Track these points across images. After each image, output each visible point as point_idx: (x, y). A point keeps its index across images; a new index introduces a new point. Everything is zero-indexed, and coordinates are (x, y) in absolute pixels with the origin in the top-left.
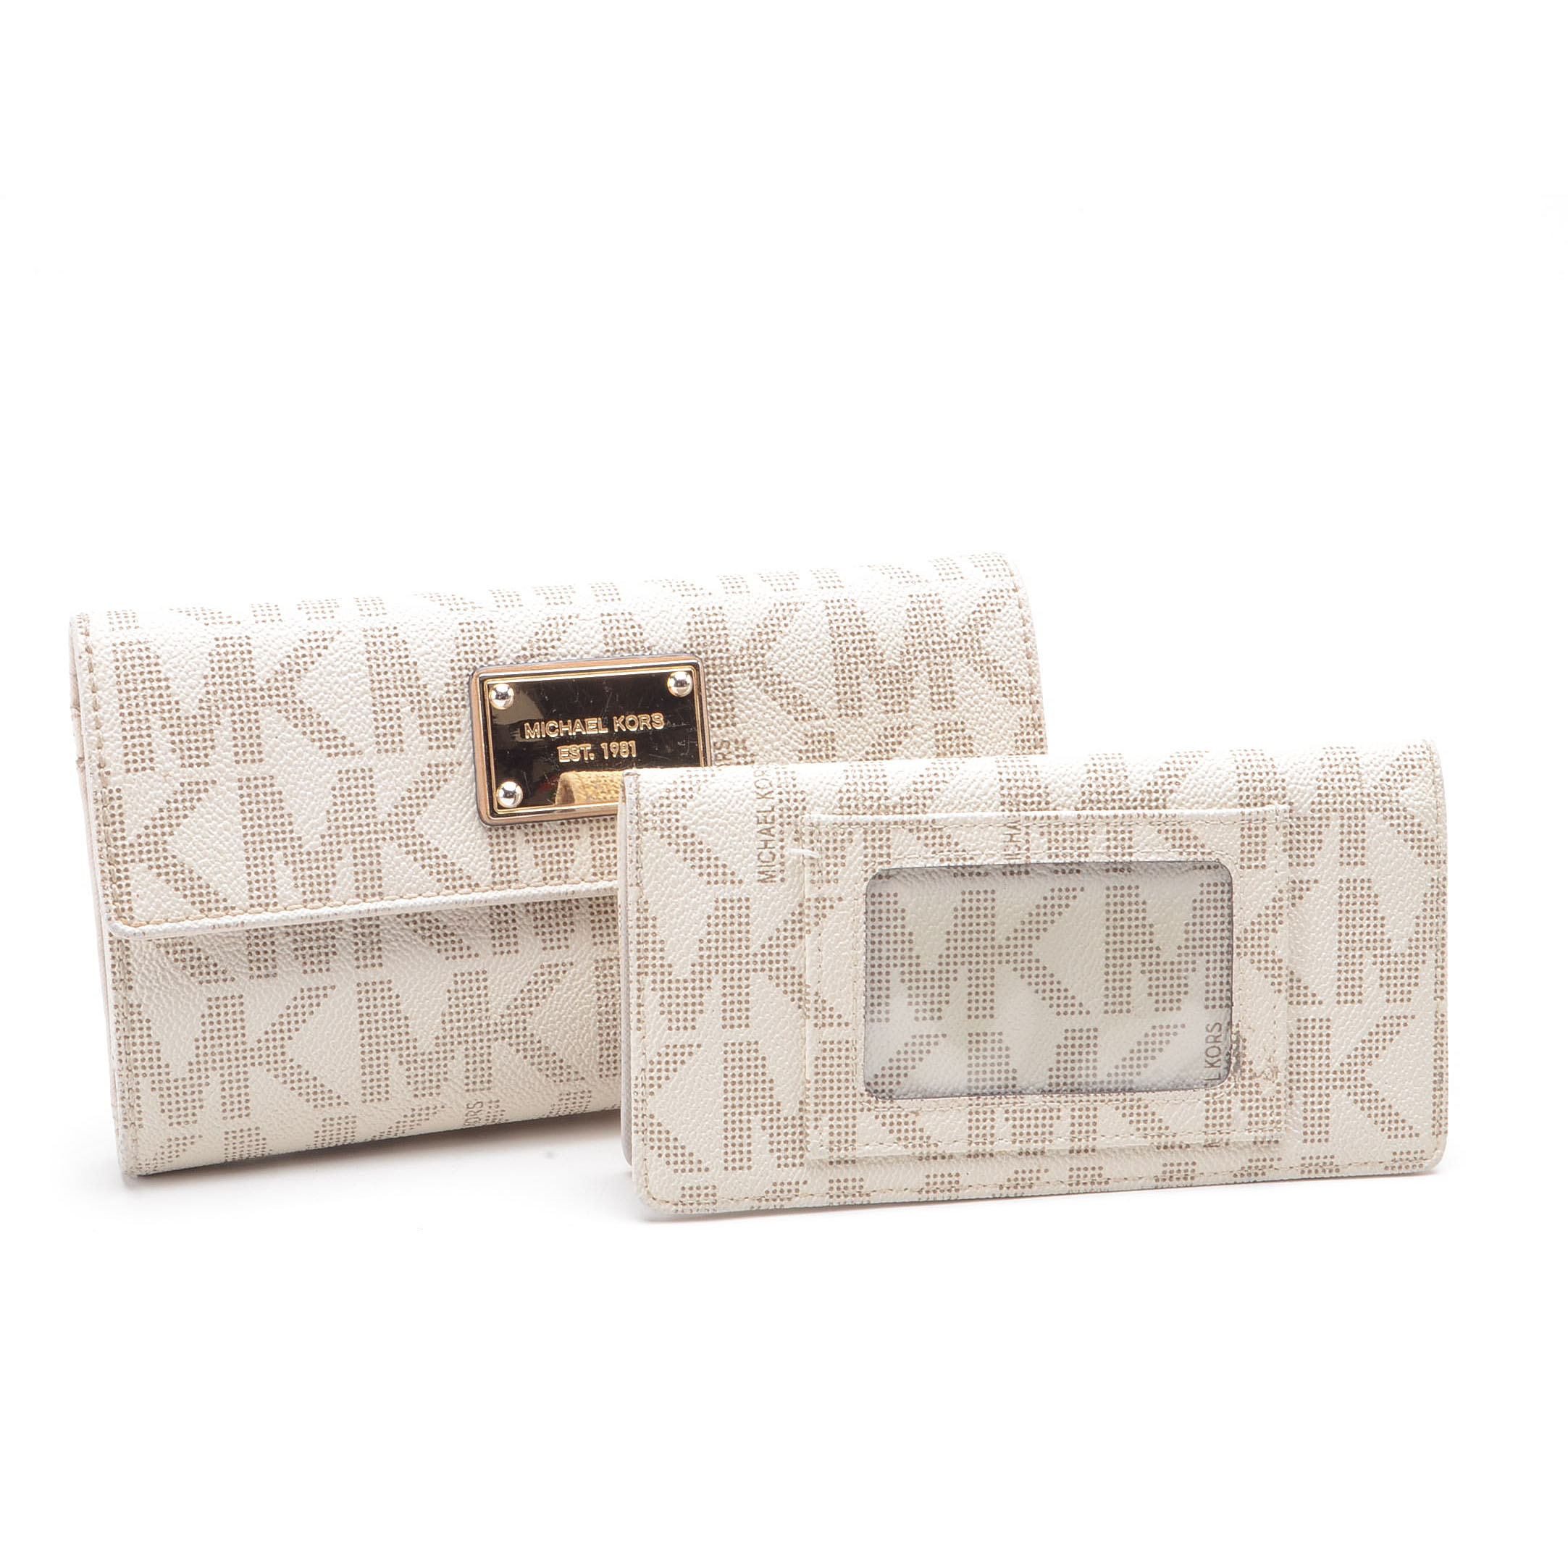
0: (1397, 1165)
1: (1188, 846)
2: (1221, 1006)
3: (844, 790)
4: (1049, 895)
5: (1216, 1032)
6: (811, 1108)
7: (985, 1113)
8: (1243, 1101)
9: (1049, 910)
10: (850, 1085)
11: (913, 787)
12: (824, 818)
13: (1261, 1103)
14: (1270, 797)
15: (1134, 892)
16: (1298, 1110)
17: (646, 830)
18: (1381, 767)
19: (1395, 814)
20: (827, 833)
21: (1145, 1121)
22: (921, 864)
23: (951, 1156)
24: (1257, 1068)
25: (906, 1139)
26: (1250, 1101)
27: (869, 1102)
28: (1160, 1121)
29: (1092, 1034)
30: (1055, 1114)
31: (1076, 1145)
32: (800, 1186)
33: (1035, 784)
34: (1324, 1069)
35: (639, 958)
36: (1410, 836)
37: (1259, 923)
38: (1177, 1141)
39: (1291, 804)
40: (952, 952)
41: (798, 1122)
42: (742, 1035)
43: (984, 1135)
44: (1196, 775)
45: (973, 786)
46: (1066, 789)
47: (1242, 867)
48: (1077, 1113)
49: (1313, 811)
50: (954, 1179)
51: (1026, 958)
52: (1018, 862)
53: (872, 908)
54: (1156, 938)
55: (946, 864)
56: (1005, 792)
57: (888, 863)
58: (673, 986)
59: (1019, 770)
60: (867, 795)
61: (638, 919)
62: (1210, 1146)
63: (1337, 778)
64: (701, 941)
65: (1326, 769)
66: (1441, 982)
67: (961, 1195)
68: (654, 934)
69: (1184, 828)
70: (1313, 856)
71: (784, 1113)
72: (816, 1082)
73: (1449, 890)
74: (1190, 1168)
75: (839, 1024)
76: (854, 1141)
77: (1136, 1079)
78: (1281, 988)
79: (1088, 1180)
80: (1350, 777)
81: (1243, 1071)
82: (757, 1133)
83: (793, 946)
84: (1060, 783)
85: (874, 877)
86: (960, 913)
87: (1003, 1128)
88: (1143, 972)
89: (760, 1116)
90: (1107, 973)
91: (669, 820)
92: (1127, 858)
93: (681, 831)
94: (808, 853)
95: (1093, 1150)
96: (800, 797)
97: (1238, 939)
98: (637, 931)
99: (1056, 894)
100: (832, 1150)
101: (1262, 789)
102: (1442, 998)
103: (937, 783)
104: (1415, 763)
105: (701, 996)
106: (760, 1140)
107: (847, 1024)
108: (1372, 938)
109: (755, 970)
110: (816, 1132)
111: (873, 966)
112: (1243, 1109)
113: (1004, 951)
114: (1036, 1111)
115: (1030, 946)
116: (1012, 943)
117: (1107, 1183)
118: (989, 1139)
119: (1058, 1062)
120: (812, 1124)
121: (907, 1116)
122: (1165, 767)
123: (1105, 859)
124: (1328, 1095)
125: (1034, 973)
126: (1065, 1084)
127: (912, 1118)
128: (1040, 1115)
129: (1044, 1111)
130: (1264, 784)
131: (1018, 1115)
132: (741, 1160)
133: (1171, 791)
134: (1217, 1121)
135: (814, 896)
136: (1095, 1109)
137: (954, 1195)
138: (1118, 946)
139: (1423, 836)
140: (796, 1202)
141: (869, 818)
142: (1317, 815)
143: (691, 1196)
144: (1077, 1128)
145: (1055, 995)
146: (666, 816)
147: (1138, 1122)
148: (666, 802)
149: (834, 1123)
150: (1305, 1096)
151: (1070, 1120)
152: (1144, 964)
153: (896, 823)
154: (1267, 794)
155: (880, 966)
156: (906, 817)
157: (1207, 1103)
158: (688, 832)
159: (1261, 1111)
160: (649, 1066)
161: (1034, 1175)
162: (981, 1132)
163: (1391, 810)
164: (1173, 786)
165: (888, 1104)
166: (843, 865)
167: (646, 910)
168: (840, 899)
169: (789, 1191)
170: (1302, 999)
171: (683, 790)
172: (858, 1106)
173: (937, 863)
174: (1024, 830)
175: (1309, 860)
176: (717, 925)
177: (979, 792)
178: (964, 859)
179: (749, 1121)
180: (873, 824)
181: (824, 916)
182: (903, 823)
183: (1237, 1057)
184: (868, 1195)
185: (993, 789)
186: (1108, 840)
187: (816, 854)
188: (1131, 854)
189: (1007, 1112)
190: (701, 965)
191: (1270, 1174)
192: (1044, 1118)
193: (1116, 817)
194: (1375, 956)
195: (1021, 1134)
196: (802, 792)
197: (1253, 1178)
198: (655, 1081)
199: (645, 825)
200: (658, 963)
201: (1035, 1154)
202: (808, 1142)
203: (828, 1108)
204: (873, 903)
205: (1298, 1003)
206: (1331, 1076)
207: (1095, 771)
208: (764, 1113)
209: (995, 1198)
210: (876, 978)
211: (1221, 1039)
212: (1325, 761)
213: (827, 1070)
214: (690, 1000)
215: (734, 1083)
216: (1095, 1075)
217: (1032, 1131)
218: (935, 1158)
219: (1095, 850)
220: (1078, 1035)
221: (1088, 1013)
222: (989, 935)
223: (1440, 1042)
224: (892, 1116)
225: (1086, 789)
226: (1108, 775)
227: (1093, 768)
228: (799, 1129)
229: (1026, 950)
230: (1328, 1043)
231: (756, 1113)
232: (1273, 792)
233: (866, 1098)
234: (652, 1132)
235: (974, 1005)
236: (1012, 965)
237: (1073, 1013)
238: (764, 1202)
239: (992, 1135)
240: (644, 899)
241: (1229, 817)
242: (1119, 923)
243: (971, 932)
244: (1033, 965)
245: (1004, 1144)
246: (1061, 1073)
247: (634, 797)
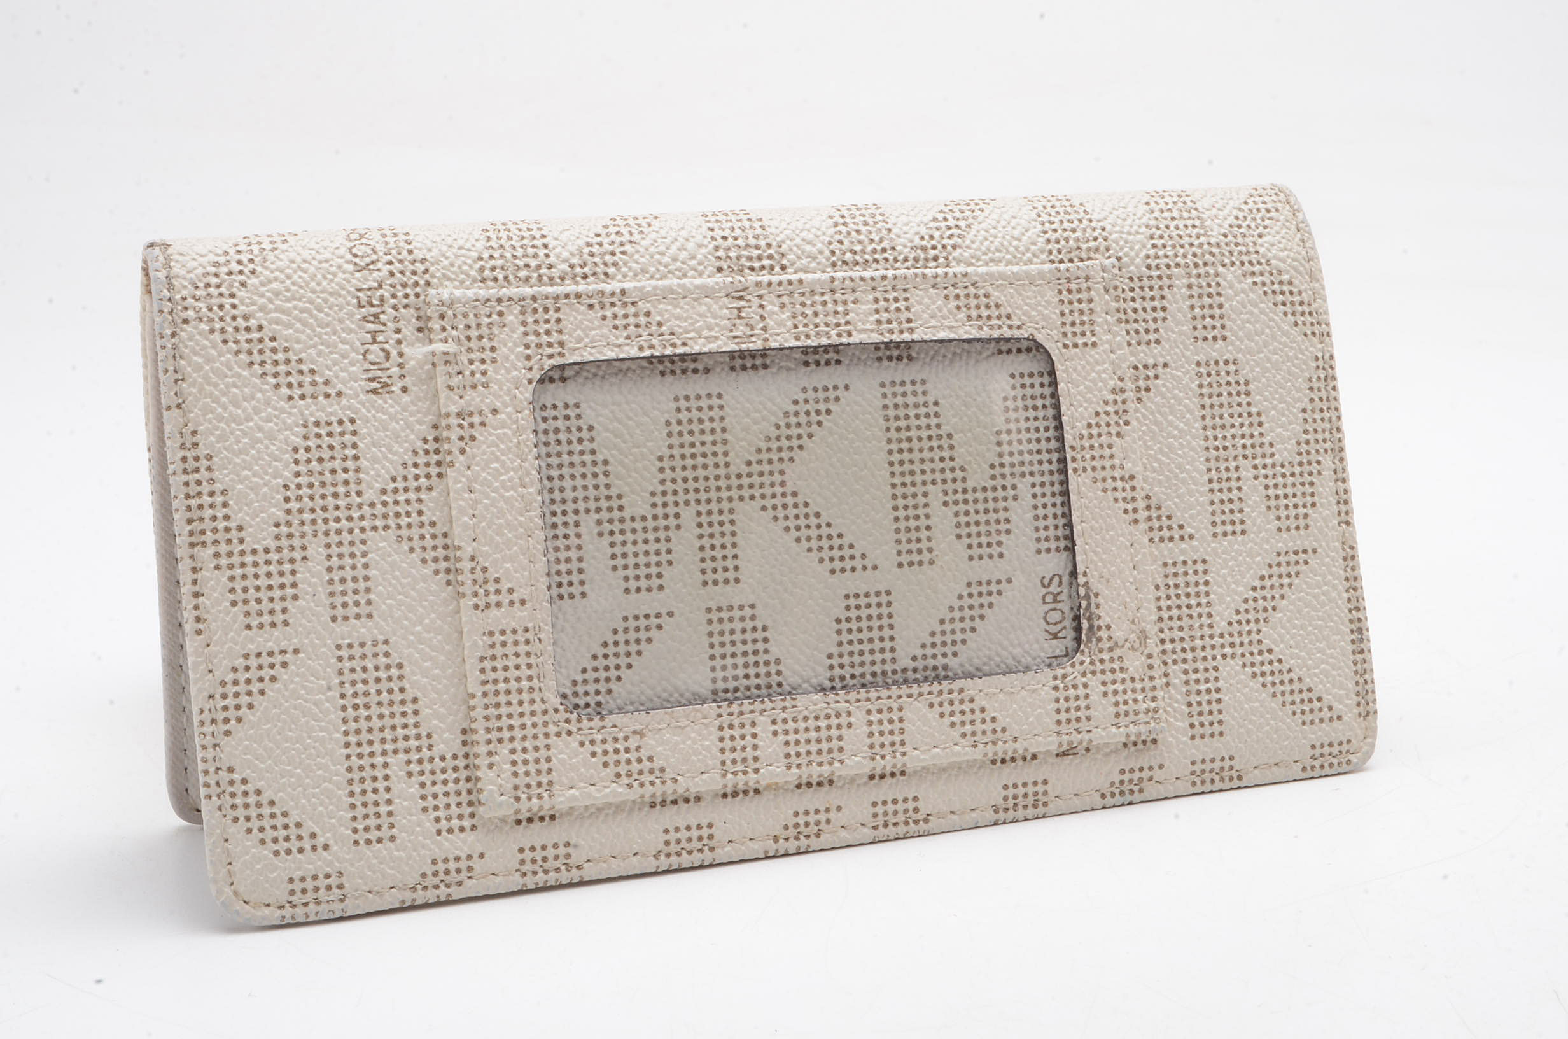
0: (1317, 763)
1: (989, 318)
2: (1058, 550)
3: (486, 255)
4: (801, 397)
5: (1054, 588)
6: (481, 736)
7: (742, 726)
8: (1104, 684)
9: (803, 419)
10: (536, 696)
11: (586, 250)
12: (458, 293)
13: (1129, 685)
14: (1089, 250)
15: (919, 388)
16: (1177, 693)
17: (186, 321)
18: (1226, 212)
19: (1257, 268)
20: (465, 315)
21: (972, 722)
22: (611, 354)
23: (698, 799)
24: (1118, 634)
25: (629, 775)
26: (1114, 682)
27: (568, 721)
28: (993, 719)
29: (884, 599)
30: (844, 720)
31: (879, 765)
32: (476, 863)
33: (762, 243)
34: (1207, 631)
35: (190, 521)
36: (1280, 298)
37: (1098, 425)
38: (1020, 747)
39: (1119, 259)
40: (669, 486)
41: (461, 763)
42: (363, 630)
43: (744, 760)
44: (983, 225)
45: (674, 248)
46: (808, 248)
47: (1066, 346)
48: (875, 717)
49: (1149, 267)
50: (705, 832)
51: (778, 490)
52: (752, 346)
53: (543, 426)
54: (959, 451)
55: (647, 353)
56: (721, 253)
57: (561, 355)
58: (249, 559)
59: (737, 225)
60: (521, 263)
61: (184, 459)
62: (1064, 754)
63: (1173, 224)
64: (286, 487)
65: (1157, 214)
66: (1343, 500)
67: (721, 855)
68: (211, 481)
69: (981, 292)
70: (1156, 330)
71: (436, 751)
72: (485, 694)
73: (1339, 372)
74: (1040, 788)
75: (512, 603)
76: (550, 783)
77: (952, 662)
78: (1138, 516)
79: (901, 818)
80: (1189, 223)
81: (1099, 640)
82: (397, 785)
83: (430, 489)
84: (798, 241)
85: (541, 381)
86: (676, 428)
87: (770, 747)
88: (945, 504)
89: (402, 756)
90: (895, 508)
91: (221, 307)
92: (906, 336)
93: (241, 322)
94: (439, 347)
95: (903, 773)
96: (420, 268)
97: (1073, 448)
98: (184, 478)
99: (810, 394)
100: (518, 799)
101: (1077, 240)
102: (1348, 523)
103: (622, 244)
104: (1269, 206)
105: (293, 572)
106: (406, 792)
107: (523, 602)
108: (1248, 442)
109: (375, 528)
110: (491, 774)
111: (554, 514)
112: (1105, 694)
113: (746, 481)
114: (817, 718)
115: (782, 473)
116: (755, 468)
117: (926, 821)
118: (753, 765)
119: (840, 644)
120: (483, 762)
121: (626, 738)
122: (940, 216)
123: (876, 338)
124: (1216, 669)
125: (792, 512)
126: (853, 676)
127: (633, 743)
128: (823, 723)
129: (828, 717)
130: (1078, 234)
131: (791, 725)
132: (379, 828)
133: (954, 247)
134: (1073, 715)
135: (454, 409)
136: (900, 709)
137: (708, 857)
138: (907, 467)
139: (1297, 299)
140: (471, 887)
141: (528, 291)
142: (1155, 273)
143: (304, 891)
144: (877, 740)
145: (825, 543)
146: (215, 301)
147: (963, 723)
148: (214, 281)
149: (517, 757)
150: (1186, 672)
151: (866, 729)
152: (946, 493)
153: (567, 296)
154: (1084, 246)
155: (564, 513)
156: (581, 288)
157: (1056, 688)
158: (253, 323)
159: (1130, 696)
160: (221, 690)
161: (822, 817)
162: (738, 755)
163: (1251, 263)
164: (955, 240)
165: (596, 722)
166: (494, 361)
167: (196, 445)
168: (495, 411)
169: (458, 871)
170: (1166, 533)
171: (239, 262)
172: (552, 729)
173: (634, 352)
174: (756, 302)
175: (1152, 337)
176: (309, 461)
177: (683, 255)
178: (674, 345)
179: (386, 765)
180: (534, 299)
181: (473, 438)
182: (578, 296)
183: (1089, 619)
184: (579, 867)
185: (704, 251)
186: (877, 311)
187: (451, 347)
188: (911, 330)
189: (774, 722)
190: (289, 524)
191: (1151, 790)
192: (829, 727)
193: (884, 278)
194: (1255, 467)
195: (798, 755)
196: (423, 261)
197: (1128, 798)
198: (232, 713)
199: (184, 315)
200: (221, 525)
201: (820, 784)
202: (480, 791)
203: (506, 735)
204: (545, 420)
205: (1162, 540)
206: (1217, 641)
207: (845, 224)
208: (407, 751)
209: (767, 858)
210: (561, 531)
211: (1063, 597)
212: (1153, 205)
213: (500, 675)
214: (275, 581)
215: (356, 707)
216: (894, 660)
217: (814, 748)
218: (674, 802)
219: (860, 326)
220: (863, 601)
221: (875, 568)
222: (721, 459)
223: (1353, 582)
224: (604, 741)
225: (835, 246)
226: (864, 229)
227: (841, 221)
228: (463, 774)
229: (777, 478)
230: (1207, 594)
231: (395, 752)
232: (1092, 244)
233: (564, 716)
234: (233, 795)
235: (709, 565)
236: (759, 503)
237: (853, 569)
238: (420, 892)
239: (756, 759)
240: (191, 427)
241: (1041, 274)
242: (904, 434)
243: (693, 456)
244: (790, 500)
245: (774, 772)
246: (846, 660)
247: (162, 275)
